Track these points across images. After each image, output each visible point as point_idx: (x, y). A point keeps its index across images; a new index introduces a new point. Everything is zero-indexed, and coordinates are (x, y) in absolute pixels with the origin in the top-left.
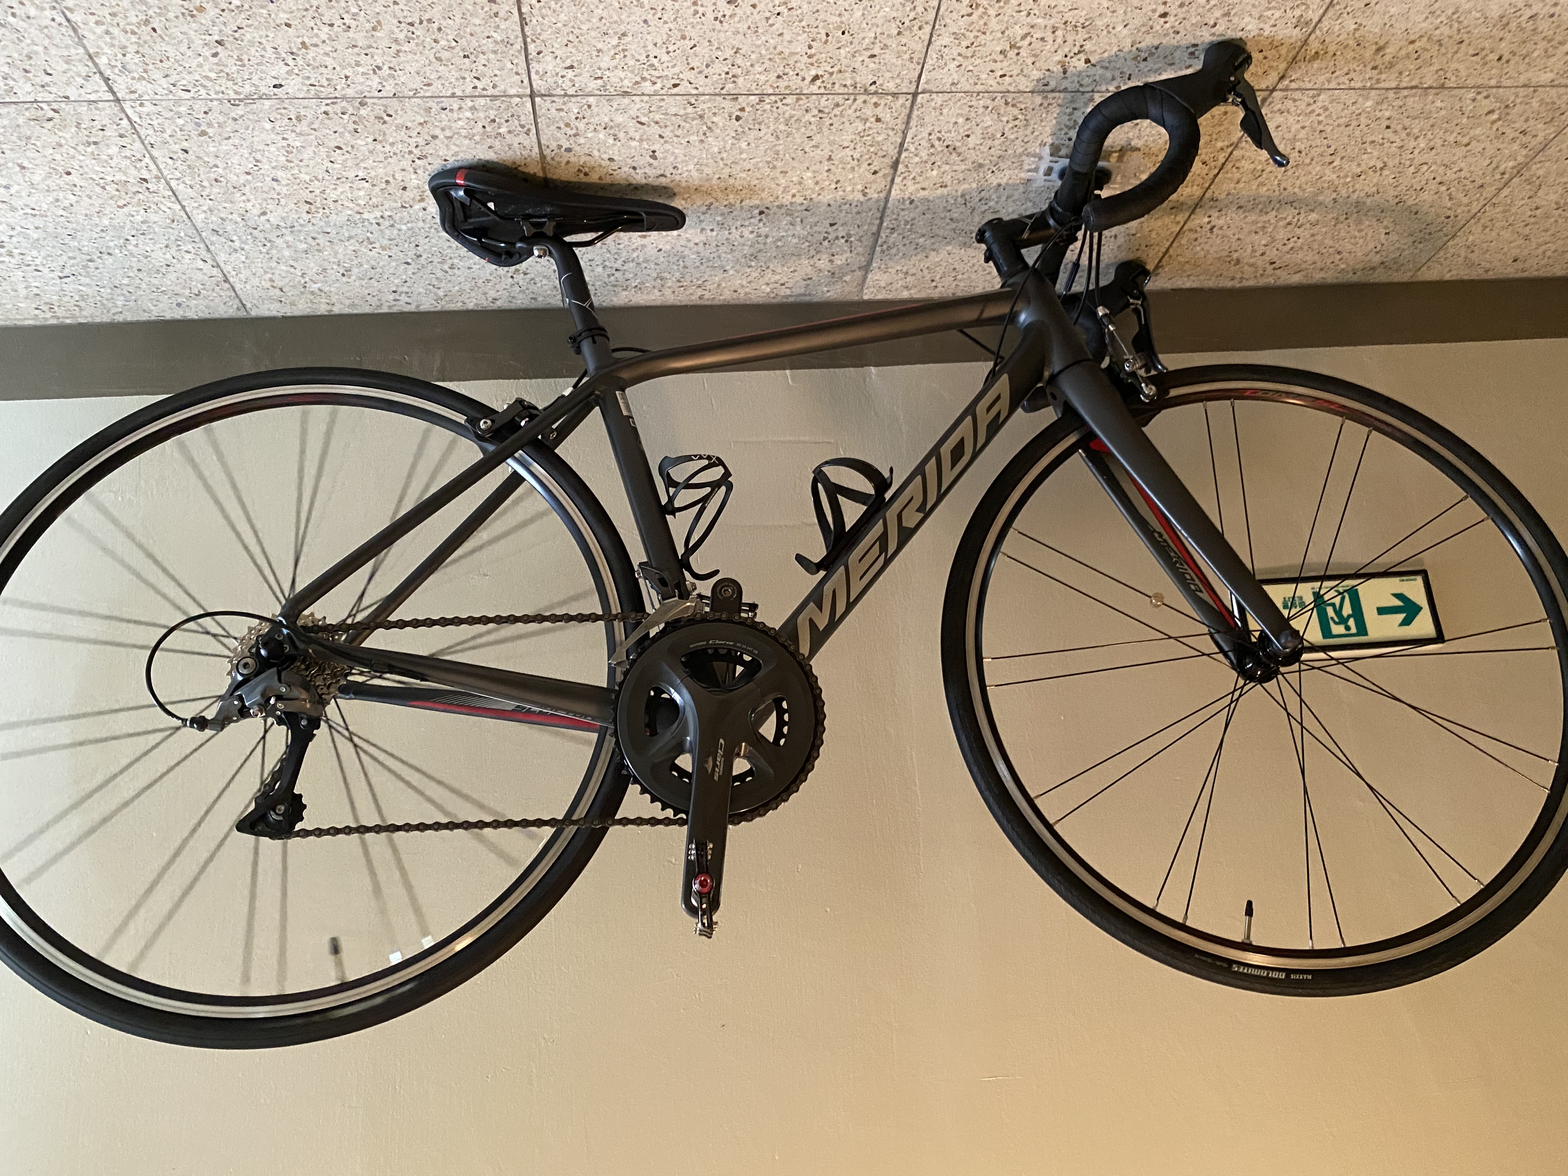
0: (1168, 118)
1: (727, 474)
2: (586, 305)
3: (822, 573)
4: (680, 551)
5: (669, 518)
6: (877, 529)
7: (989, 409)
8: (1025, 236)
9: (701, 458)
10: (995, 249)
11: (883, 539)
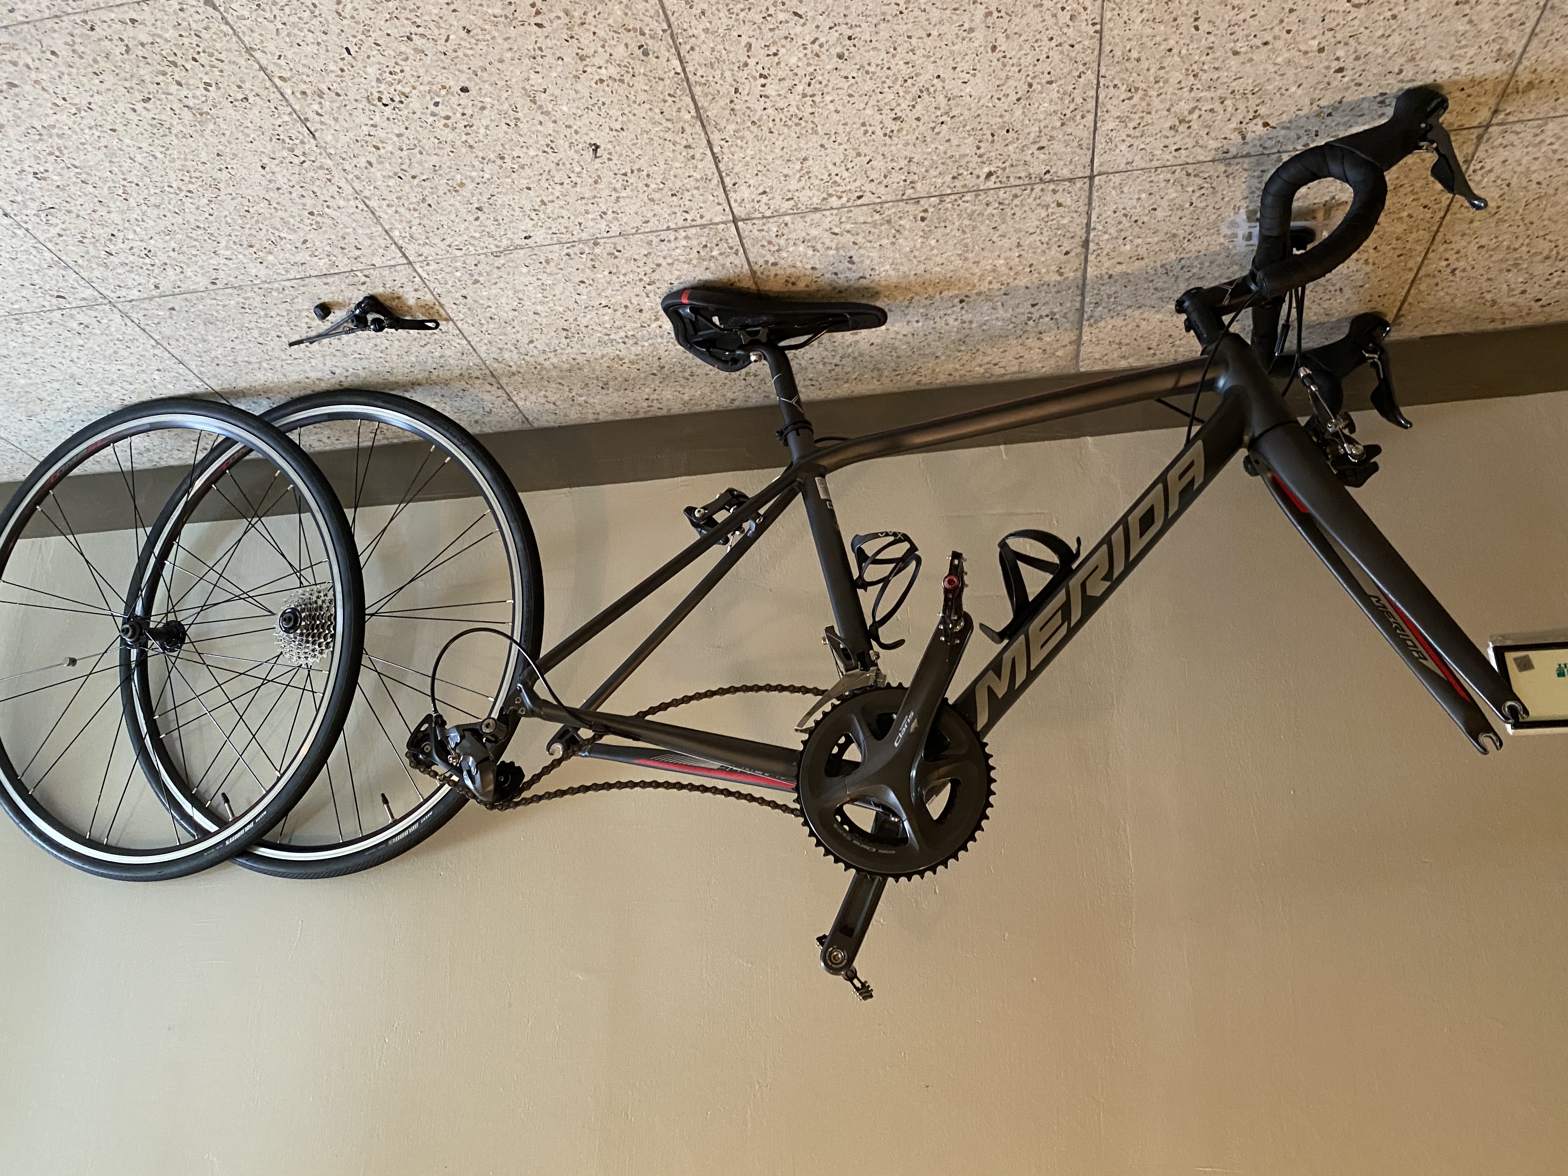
0: (1351, 174)
1: (913, 548)
2: (793, 401)
3: (1006, 641)
4: (869, 622)
5: (860, 592)
6: (1060, 598)
7: (1181, 477)
8: (1226, 302)
9: (887, 535)
10: (1195, 317)
11: (1066, 608)
